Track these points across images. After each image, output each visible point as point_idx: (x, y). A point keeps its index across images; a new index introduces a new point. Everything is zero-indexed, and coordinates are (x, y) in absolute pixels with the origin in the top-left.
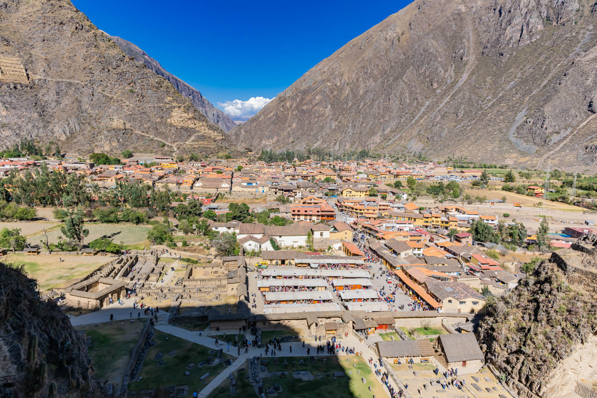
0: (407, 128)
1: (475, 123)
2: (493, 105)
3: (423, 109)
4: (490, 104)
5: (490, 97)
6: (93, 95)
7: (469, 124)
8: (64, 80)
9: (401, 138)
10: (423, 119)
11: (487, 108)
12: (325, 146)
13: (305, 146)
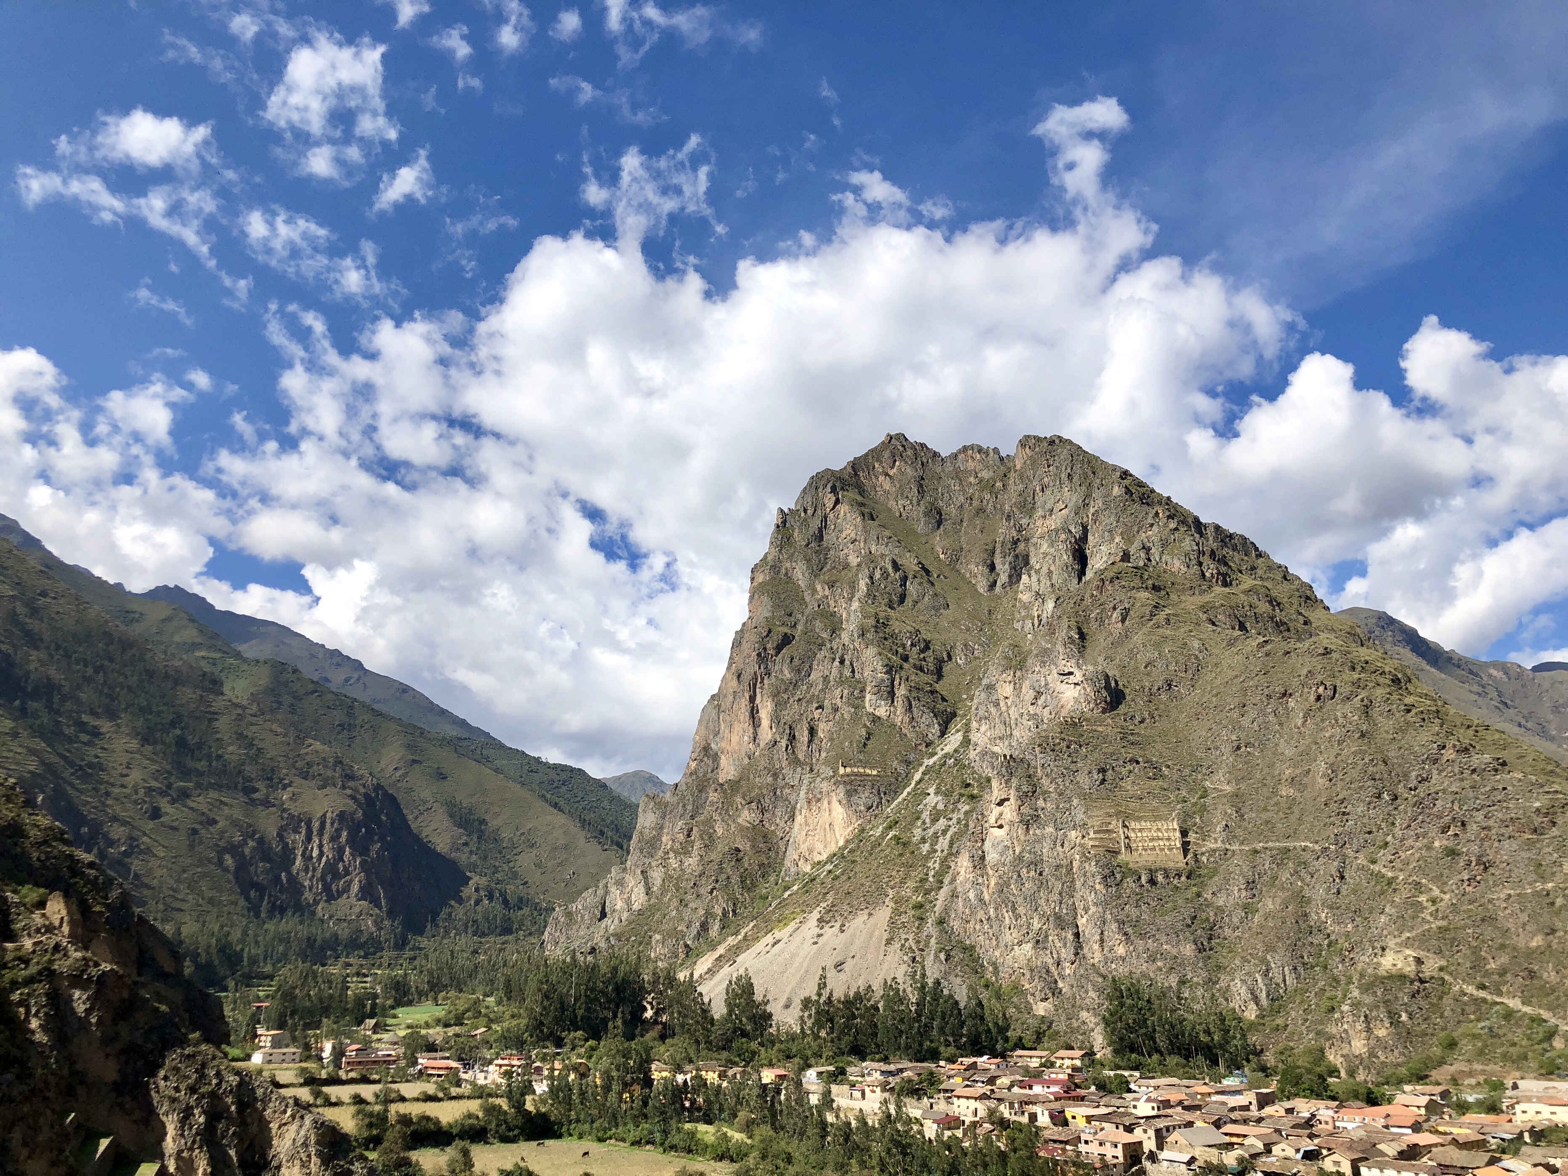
6: (1342, 877)
8: (1270, 844)
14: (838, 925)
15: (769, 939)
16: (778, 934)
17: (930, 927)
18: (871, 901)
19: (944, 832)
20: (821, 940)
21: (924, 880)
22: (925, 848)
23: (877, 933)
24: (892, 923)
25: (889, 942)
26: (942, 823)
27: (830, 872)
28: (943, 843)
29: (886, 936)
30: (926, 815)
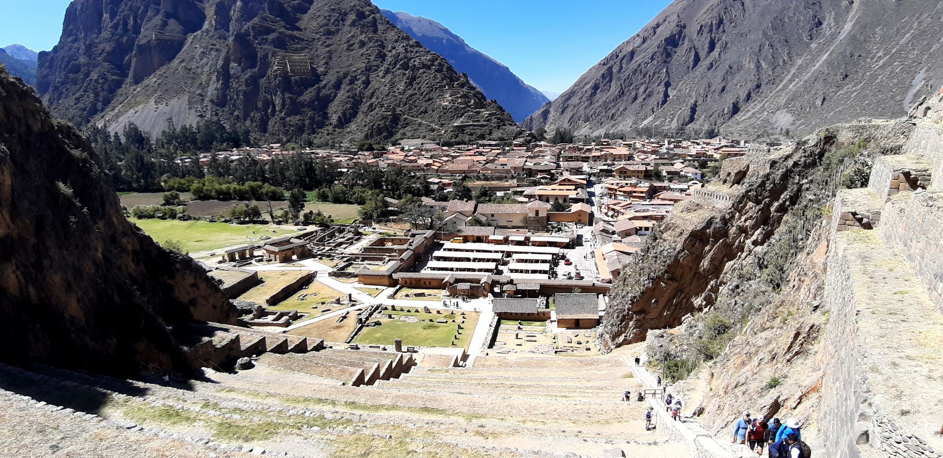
0: (771, 95)
1: (862, 88)
2: (884, 64)
3: (793, 71)
4: (881, 63)
5: (880, 54)
7: (854, 88)
9: (763, 109)
10: (794, 83)
11: (877, 67)
12: (658, 123)
13: (631, 123)
14: (165, 103)
15: (132, 111)
16: (136, 109)
17: (206, 102)
18: (179, 92)
19: (207, 64)
20: (158, 110)
21: (201, 84)
22: (199, 71)
23: (183, 106)
24: (189, 102)
25: (190, 109)
26: (205, 60)
27: (156, 82)
28: (206, 68)
29: (187, 107)
30: (197, 57)
